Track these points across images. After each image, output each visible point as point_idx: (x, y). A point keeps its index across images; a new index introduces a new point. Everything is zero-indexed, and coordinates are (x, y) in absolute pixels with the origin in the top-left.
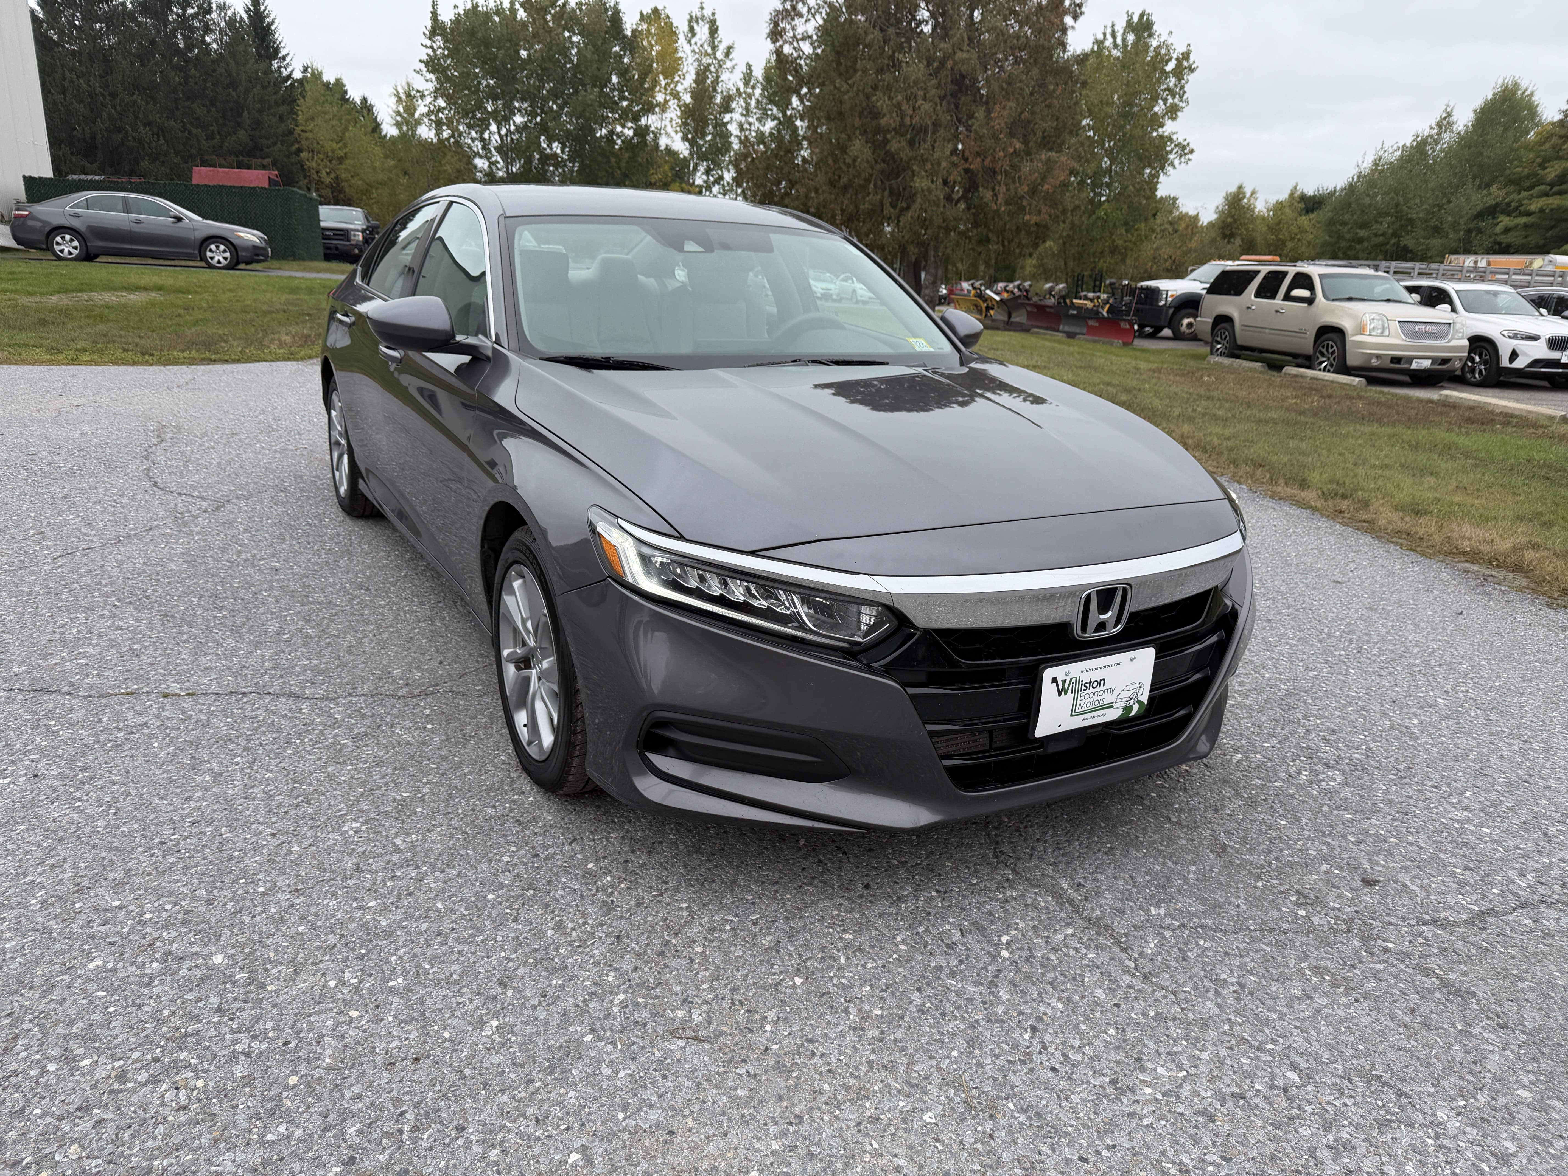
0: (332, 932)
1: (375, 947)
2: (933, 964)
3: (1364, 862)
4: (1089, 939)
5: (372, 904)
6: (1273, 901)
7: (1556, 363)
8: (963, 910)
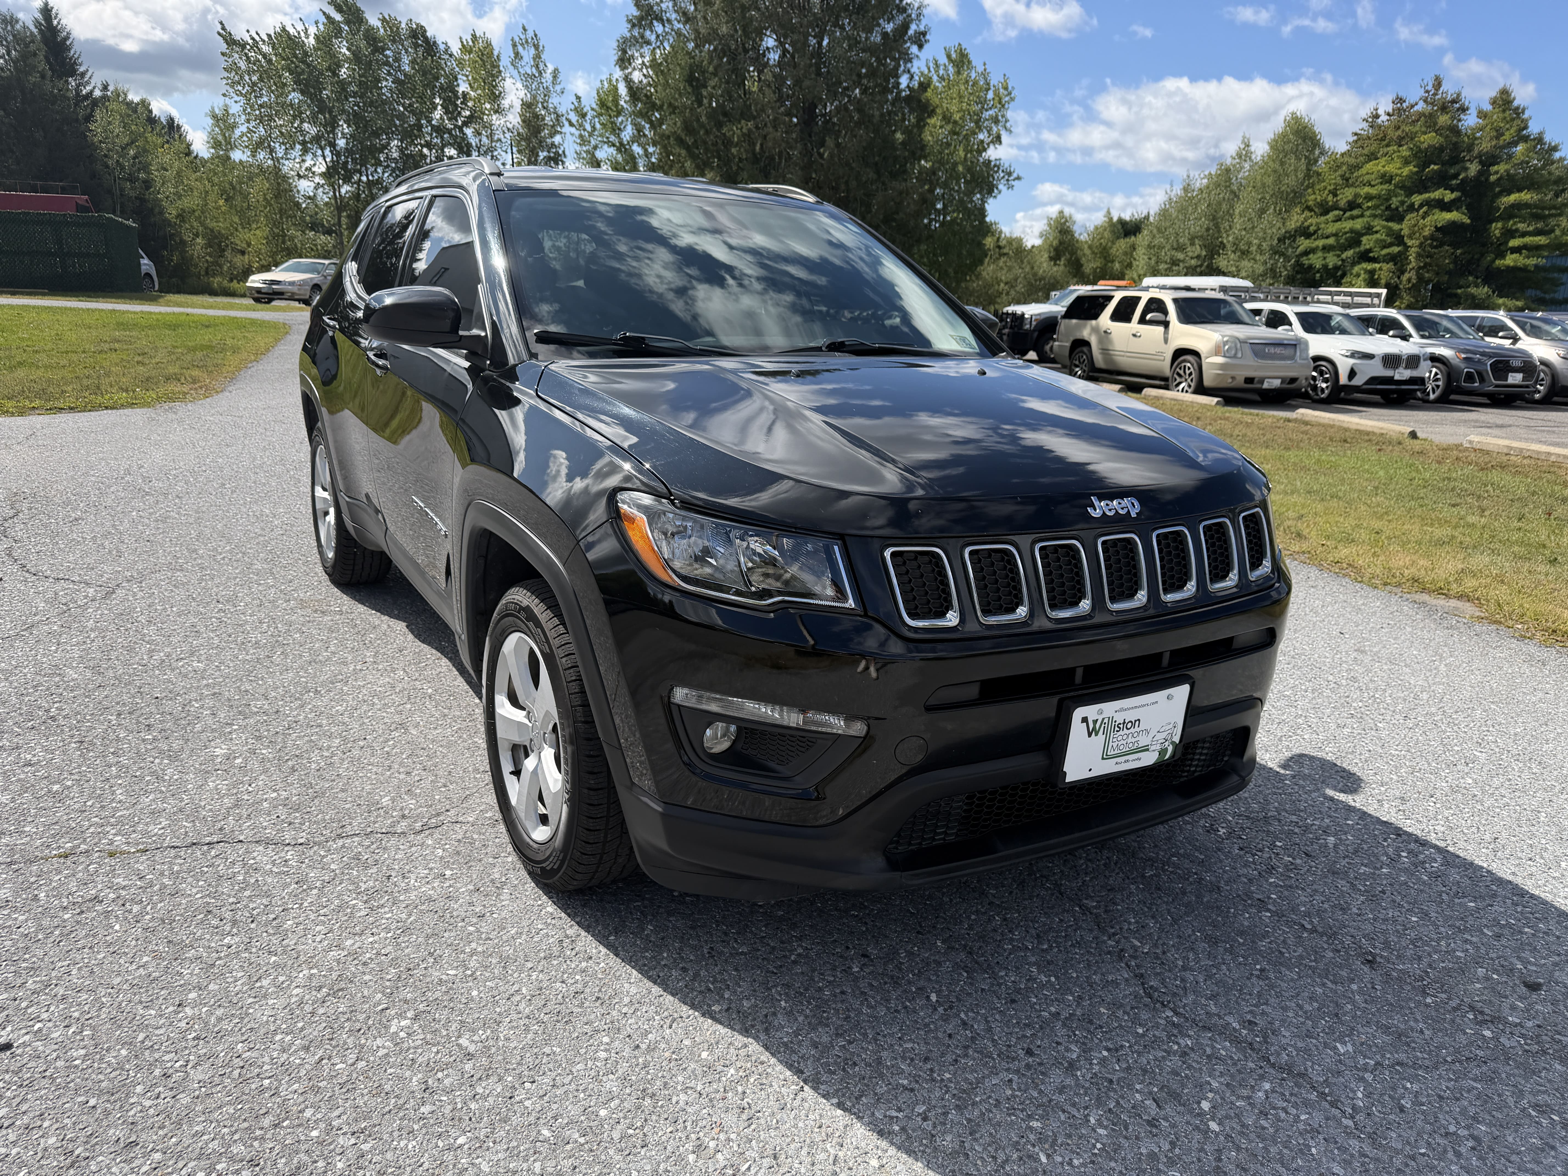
2: (1144, 1151)
6: (1453, 1021)
7: (1390, 380)
8: (1145, 1071)
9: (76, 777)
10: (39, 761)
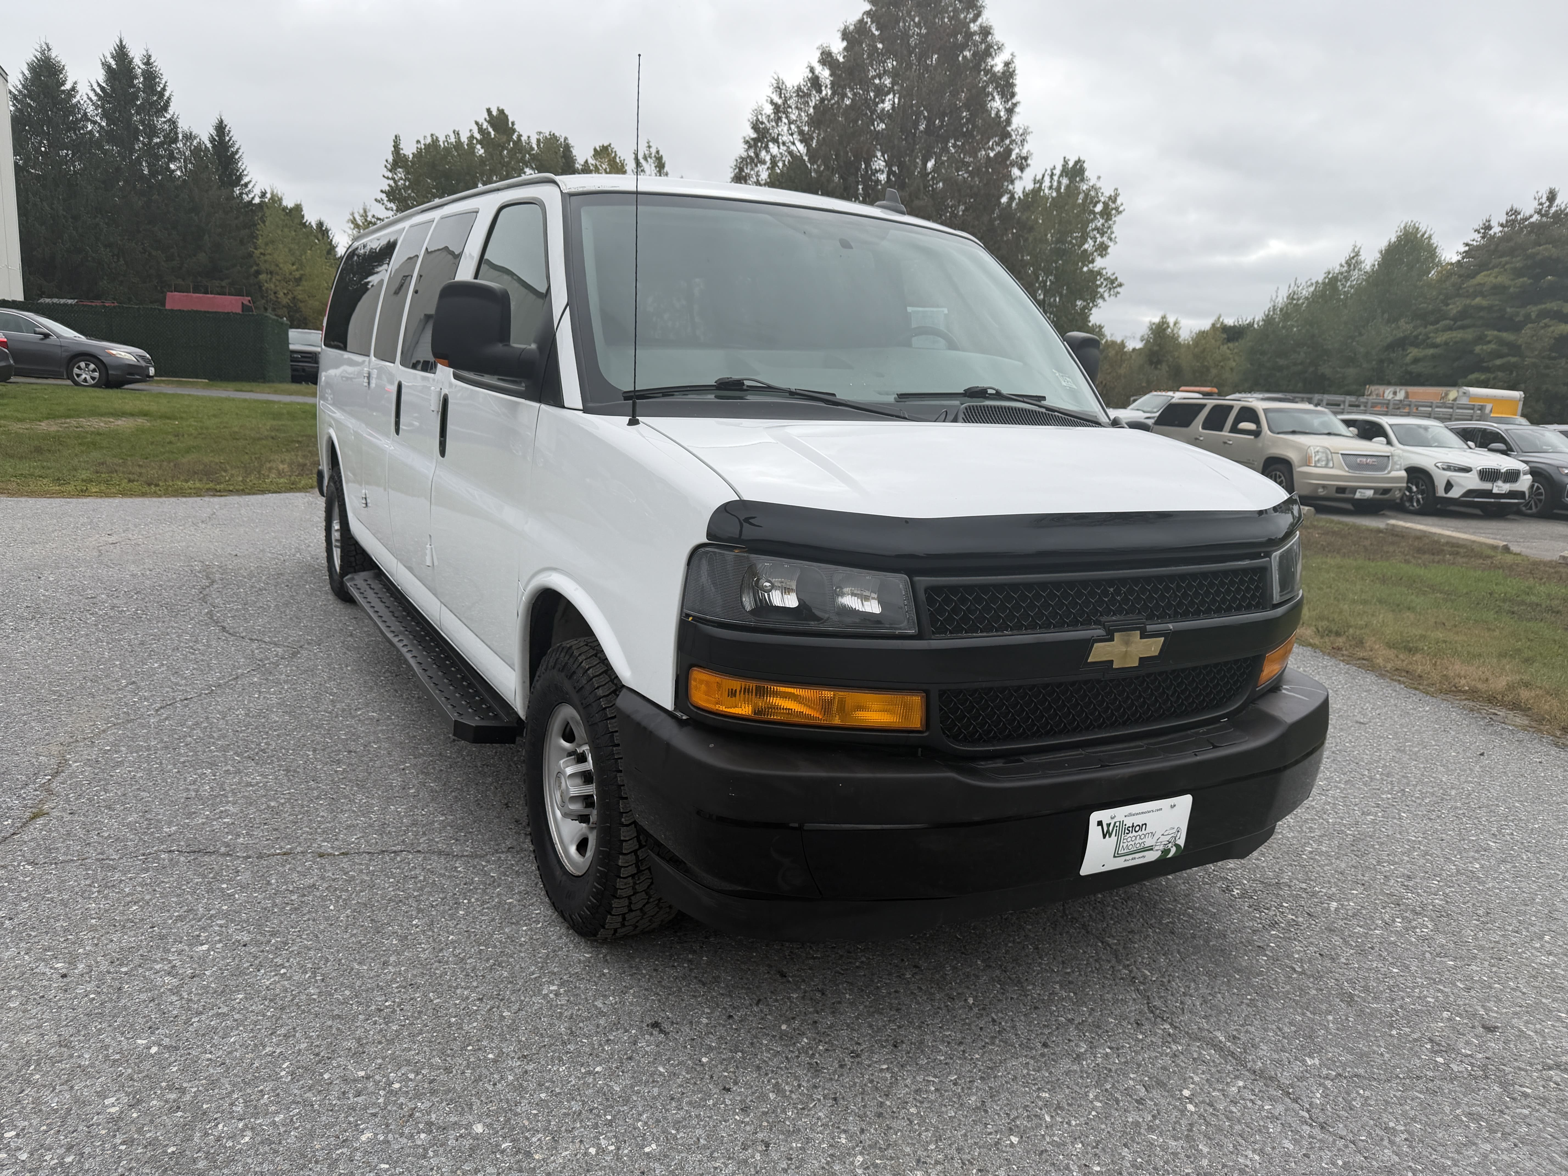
0: (573, 1099)
1: (619, 1111)
2: (1130, 1120)
3: (1479, 1008)
4: (1260, 1091)
5: (598, 1069)
6: (1411, 1049)
7: (1488, 493)
8: (1139, 1065)
9: (287, 796)
10: (257, 783)
